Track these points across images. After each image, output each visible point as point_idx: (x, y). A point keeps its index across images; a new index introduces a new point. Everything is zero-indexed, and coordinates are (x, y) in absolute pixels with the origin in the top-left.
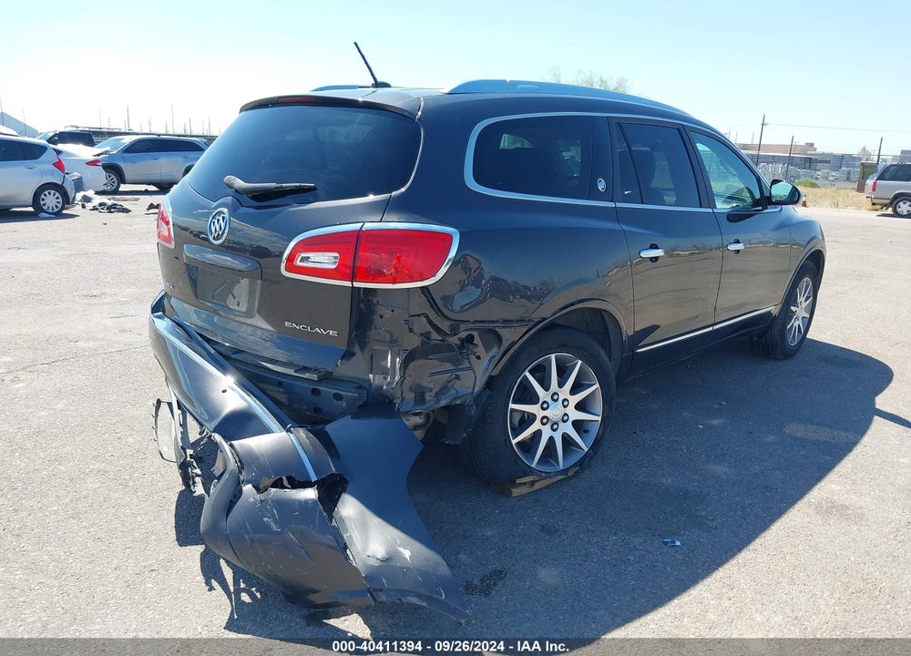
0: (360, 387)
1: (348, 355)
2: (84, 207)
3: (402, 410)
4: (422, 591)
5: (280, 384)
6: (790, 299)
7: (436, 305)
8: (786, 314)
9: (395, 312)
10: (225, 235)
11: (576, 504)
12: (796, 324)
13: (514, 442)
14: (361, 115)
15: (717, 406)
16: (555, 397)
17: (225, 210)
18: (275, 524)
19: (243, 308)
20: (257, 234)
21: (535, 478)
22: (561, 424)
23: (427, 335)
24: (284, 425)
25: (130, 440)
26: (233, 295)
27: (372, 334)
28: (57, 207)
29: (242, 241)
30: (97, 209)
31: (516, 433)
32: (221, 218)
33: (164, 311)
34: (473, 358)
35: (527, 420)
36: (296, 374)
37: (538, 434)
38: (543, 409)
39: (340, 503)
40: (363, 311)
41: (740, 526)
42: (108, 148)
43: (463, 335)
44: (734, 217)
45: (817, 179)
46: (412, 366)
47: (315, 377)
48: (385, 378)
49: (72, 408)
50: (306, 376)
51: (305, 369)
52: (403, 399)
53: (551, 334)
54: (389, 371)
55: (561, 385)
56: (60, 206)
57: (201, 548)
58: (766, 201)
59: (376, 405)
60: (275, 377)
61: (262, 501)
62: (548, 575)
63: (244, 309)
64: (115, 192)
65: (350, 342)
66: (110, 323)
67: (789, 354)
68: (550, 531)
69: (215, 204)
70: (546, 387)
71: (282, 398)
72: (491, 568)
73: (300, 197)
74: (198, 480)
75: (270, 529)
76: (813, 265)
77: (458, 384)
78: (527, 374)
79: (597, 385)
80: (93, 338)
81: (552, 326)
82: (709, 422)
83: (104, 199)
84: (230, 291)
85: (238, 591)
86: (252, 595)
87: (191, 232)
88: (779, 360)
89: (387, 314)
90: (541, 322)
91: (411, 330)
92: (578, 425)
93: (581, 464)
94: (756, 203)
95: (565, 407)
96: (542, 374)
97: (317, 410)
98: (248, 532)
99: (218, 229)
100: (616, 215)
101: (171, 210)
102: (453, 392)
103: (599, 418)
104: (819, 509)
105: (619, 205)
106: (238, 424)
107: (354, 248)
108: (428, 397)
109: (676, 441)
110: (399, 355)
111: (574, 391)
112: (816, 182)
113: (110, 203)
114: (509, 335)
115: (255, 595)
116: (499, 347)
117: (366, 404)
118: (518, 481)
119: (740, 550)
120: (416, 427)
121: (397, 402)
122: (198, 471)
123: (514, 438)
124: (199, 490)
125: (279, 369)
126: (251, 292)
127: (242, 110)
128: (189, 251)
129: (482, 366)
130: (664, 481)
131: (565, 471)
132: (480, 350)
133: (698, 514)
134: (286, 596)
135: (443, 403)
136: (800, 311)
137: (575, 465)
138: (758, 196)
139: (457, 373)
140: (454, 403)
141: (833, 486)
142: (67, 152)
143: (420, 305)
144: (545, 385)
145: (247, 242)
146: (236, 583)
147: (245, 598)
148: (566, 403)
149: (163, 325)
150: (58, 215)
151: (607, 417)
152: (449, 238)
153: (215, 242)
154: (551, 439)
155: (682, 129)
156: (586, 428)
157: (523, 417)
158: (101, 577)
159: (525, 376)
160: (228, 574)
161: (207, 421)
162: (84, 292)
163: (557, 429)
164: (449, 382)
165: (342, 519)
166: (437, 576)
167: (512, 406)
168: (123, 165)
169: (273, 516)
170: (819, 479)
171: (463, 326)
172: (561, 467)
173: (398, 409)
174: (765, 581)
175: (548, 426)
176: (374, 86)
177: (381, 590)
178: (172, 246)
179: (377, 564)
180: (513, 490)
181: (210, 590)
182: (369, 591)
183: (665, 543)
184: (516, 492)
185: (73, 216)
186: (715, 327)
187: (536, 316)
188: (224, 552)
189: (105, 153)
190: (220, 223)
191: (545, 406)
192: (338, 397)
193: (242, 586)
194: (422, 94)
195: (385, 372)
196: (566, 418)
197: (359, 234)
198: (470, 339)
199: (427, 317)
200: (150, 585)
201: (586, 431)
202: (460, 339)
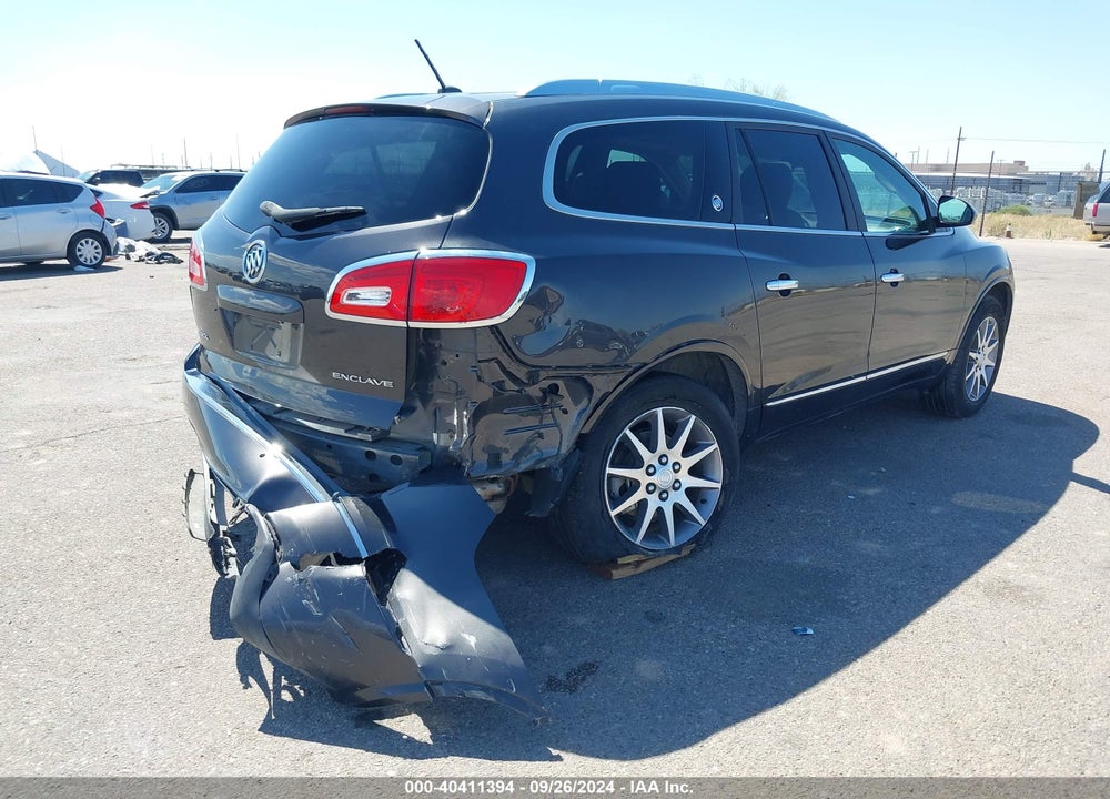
0: (423, 449)
1: (406, 411)
2: (128, 258)
3: (473, 475)
4: (488, 683)
5: (329, 446)
6: (968, 343)
7: (510, 348)
8: (964, 362)
9: (460, 357)
10: (262, 272)
11: (690, 587)
12: (978, 374)
13: (613, 513)
14: (426, 126)
15: (874, 473)
16: (664, 460)
17: (262, 242)
18: (316, 606)
19: (285, 358)
20: (302, 271)
21: (642, 557)
22: (672, 493)
23: (499, 385)
24: (330, 492)
25: (164, 521)
26: (273, 343)
27: (435, 384)
28: (95, 258)
29: (290, 281)
30: (143, 260)
31: (616, 503)
32: (257, 252)
33: (199, 368)
34: (557, 412)
35: (630, 487)
36: (347, 435)
37: (643, 504)
38: (649, 474)
39: (395, 583)
40: (422, 357)
41: (889, 611)
42: (158, 188)
43: (545, 384)
44: (894, 243)
45: (1029, 204)
46: (483, 421)
47: (368, 437)
48: (452, 437)
49: (99, 487)
50: (359, 436)
51: (358, 428)
52: (473, 463)
53: (654, 383)
54: (454, 430)
55: (670, 445)
56: (99, 257)
57: (237, 642)
58: (934, 222)
59: (441, 468)
60: (323, 439)
61: (300, 581)
62: (648, 668)
63: (286, 360)
64: (167, 240)
65: (408, 394)
66: (149, 389)
67: (969, 411)
68: (654, 618)
69: (251, 236)
70: (652, 447)
71: (333, 464)
72: (580, 660)
73: (345, 223)
74: (232, 560)
75: (311, 613)
76: (998, 301)
77: (541, 443)
78: (628, 432)
79: (716, 446)
80: (129, 408)
81: (653, 374)
82: (862, 491)
83: (154, 248)
84: (269, 338)
85: (278, 689)
86: (294, 694)
87: (230, 274)
88: (956, 418)
89: (451, 359)
90: (642, 367)
91: (479, 379)
92: (692, 493)
93: (699, 540)
94: (922, 225)
95: (676, 471)
96: (646, 431)
97: (373, 477)
98: (285, 619)
99: (254, 266)
100: (736, 239)
101: (202, 246)
102: (535, 452)
103: (719, 486)
104: (988, 591)
105: (739, 227)
106: (277, 493)
107: (408, 280)
108: (506, 458)
109: (819, 514)
110: (466, 408)
111: (687, 452)
112: (1029, 208)
113: (159, 252)
114: (601, 384)
115: (298, 694)
116: (590, 400)
117: (430, 468)
118: (620, 561)
119: (885, 639)
120: (494, 497)
121: (467, 465)
122: (233, 551)
123: (613, 509)
124: (233, 571)
125: (328, 429)
126: (294, 338)
127: (287, 124)
128: (223, 293)
129: (568, 423)
130: (801, 560)
131: (677, 550)
132: (567, 402)
133: (838, 597)
134: (332, 694)
135: (523, 467)
136: (983, 357)
137: (691, 541)
138: (923, 217)
139: (541, 431)
140: (537, 467)
141: (1009, 564)
142: (108, 194)
143: (490, 348)
144: (651, 445)
145: (296, 283)
146: (276, 680)
147: (286, 696)
148: (677, 467)
149: (198, 383)
150: (98, 268)
151: (730, 483)
152: (522, 267)
153: (251, 281)
154: (660, 511)
155: (822, 136)
156: (703, 498)
157: (625, 485)
158: (118, 675)
159: (626, 435)
160: (268, 669)
161: (241, 491)
162: (121, 356)
163: (667, 498)
164: (529, 442)
165: (397, 603)
166: (505, 664)
167: (609, 470)
168: (174, 207)
169: (313, 598)
170: (993, 555)
171: (543, 374)
172: (673, 543)
173: (469, 474)
174: (913, 674)
175: (656, 494)
176: (440, 91)
177: (441, 684)
178: (205, 288)
179: (435, 652)
180: (614, 572)
181: (245, 688)
182: (427, 685)
183: (795, 632)
184: (617, 574)
185: (115, 269)
186: (869, 377)
187: (635, 360)
188: (258, 642)
189: (154, 193)
190: (256, 258)
191: (651, 470)
192: (395, 460)
193: (284, 682)
194: (492, 98)
195: (450, 430)
196: (677, 485)
197: (414, 265)
198: (554, 389)
199: (498, 362)
200: (175, 684)
201: (704, 501)
202: (542, 390)
